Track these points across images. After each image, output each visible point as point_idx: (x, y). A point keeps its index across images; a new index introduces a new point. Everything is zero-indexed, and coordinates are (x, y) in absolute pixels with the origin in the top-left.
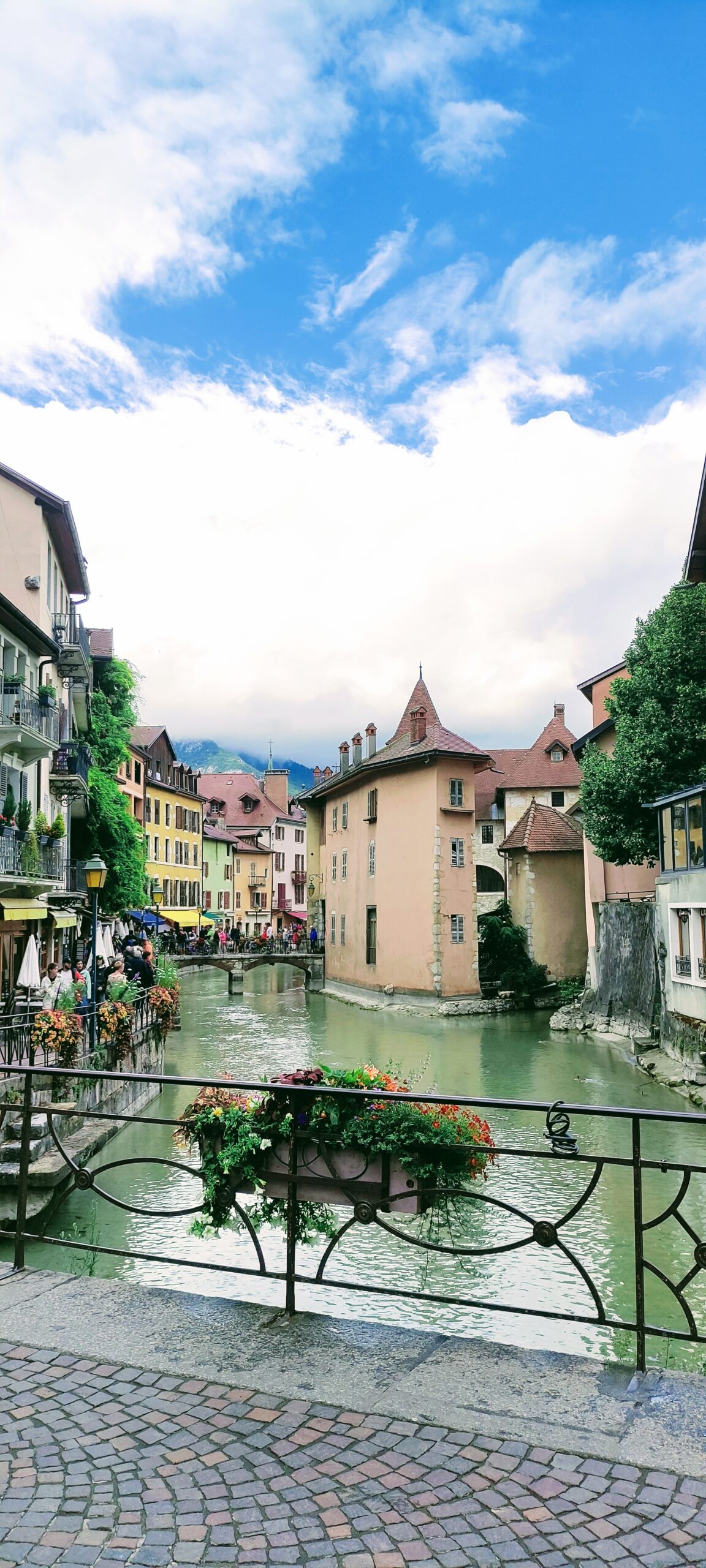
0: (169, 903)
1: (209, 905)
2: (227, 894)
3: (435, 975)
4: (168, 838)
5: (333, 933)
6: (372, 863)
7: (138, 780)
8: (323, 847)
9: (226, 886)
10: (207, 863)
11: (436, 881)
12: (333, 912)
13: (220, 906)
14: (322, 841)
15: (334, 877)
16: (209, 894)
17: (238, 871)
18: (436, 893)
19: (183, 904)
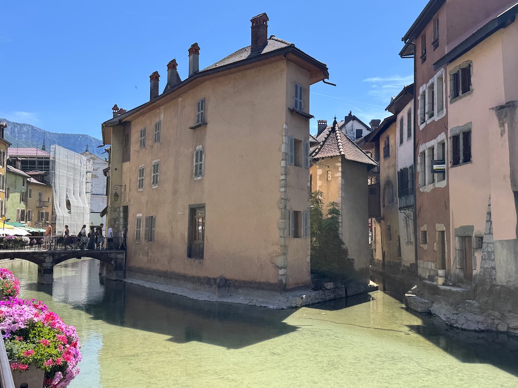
3: (281, 268)
5: (138, 233)
8: (127, 164)
9: (22, 206)
11: (283, 177)
12: (139, 215)
13: (17, 219)
15: (141, 185)
17: (30, 197)
18: (283, 190)
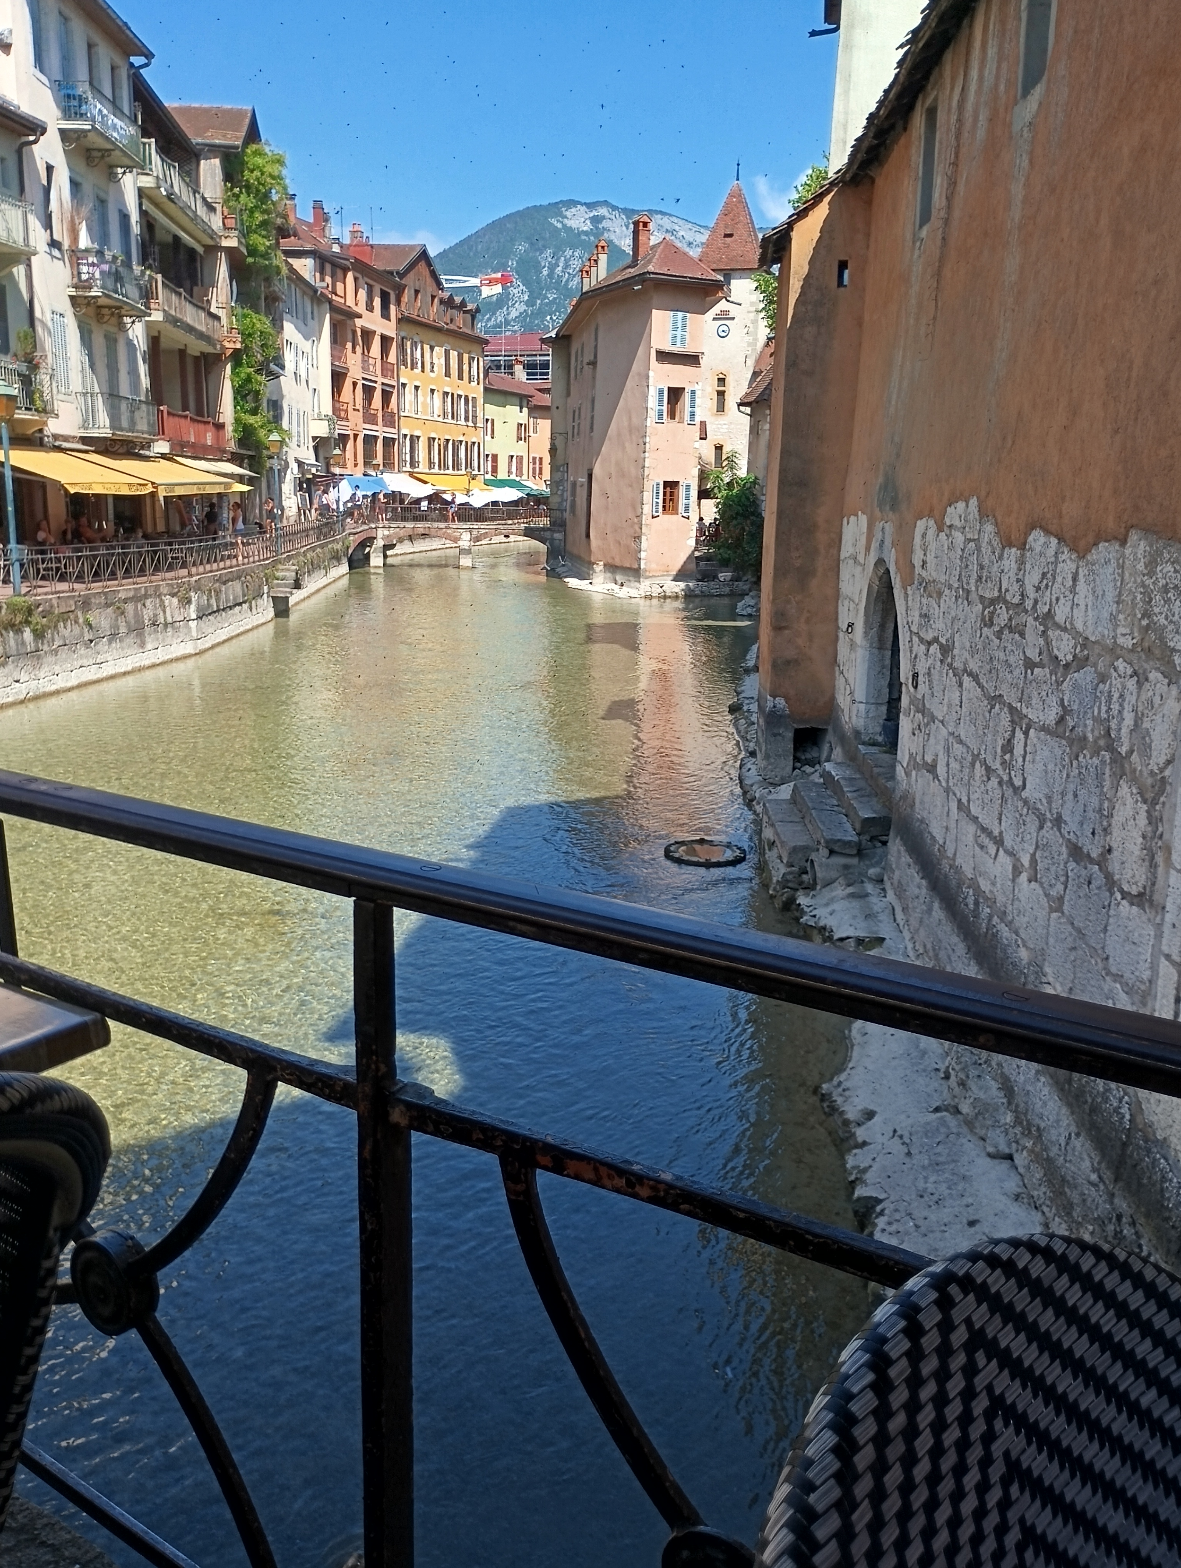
0: (437, 466)
1: (495, 470)
2: (520, 459)
4: (433, 387)
5: (571, 502)
6: (592, 417)
7: (385, 315)
8: (569, 400)
9: (520, 449)
10: (493, 420)
12: (572, 478)
13: (510, 472)
14: (568, 394)
15: (573, 436)
16: (495, 457)
17: (535, 432)
19: (456, 466)
